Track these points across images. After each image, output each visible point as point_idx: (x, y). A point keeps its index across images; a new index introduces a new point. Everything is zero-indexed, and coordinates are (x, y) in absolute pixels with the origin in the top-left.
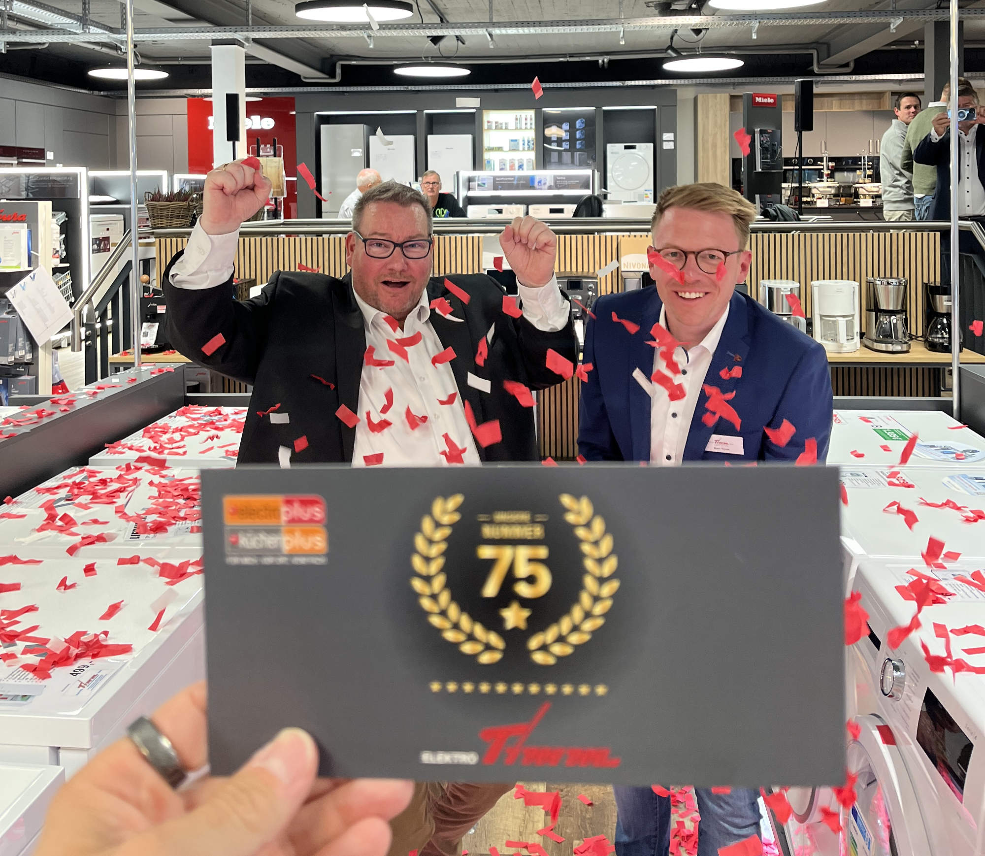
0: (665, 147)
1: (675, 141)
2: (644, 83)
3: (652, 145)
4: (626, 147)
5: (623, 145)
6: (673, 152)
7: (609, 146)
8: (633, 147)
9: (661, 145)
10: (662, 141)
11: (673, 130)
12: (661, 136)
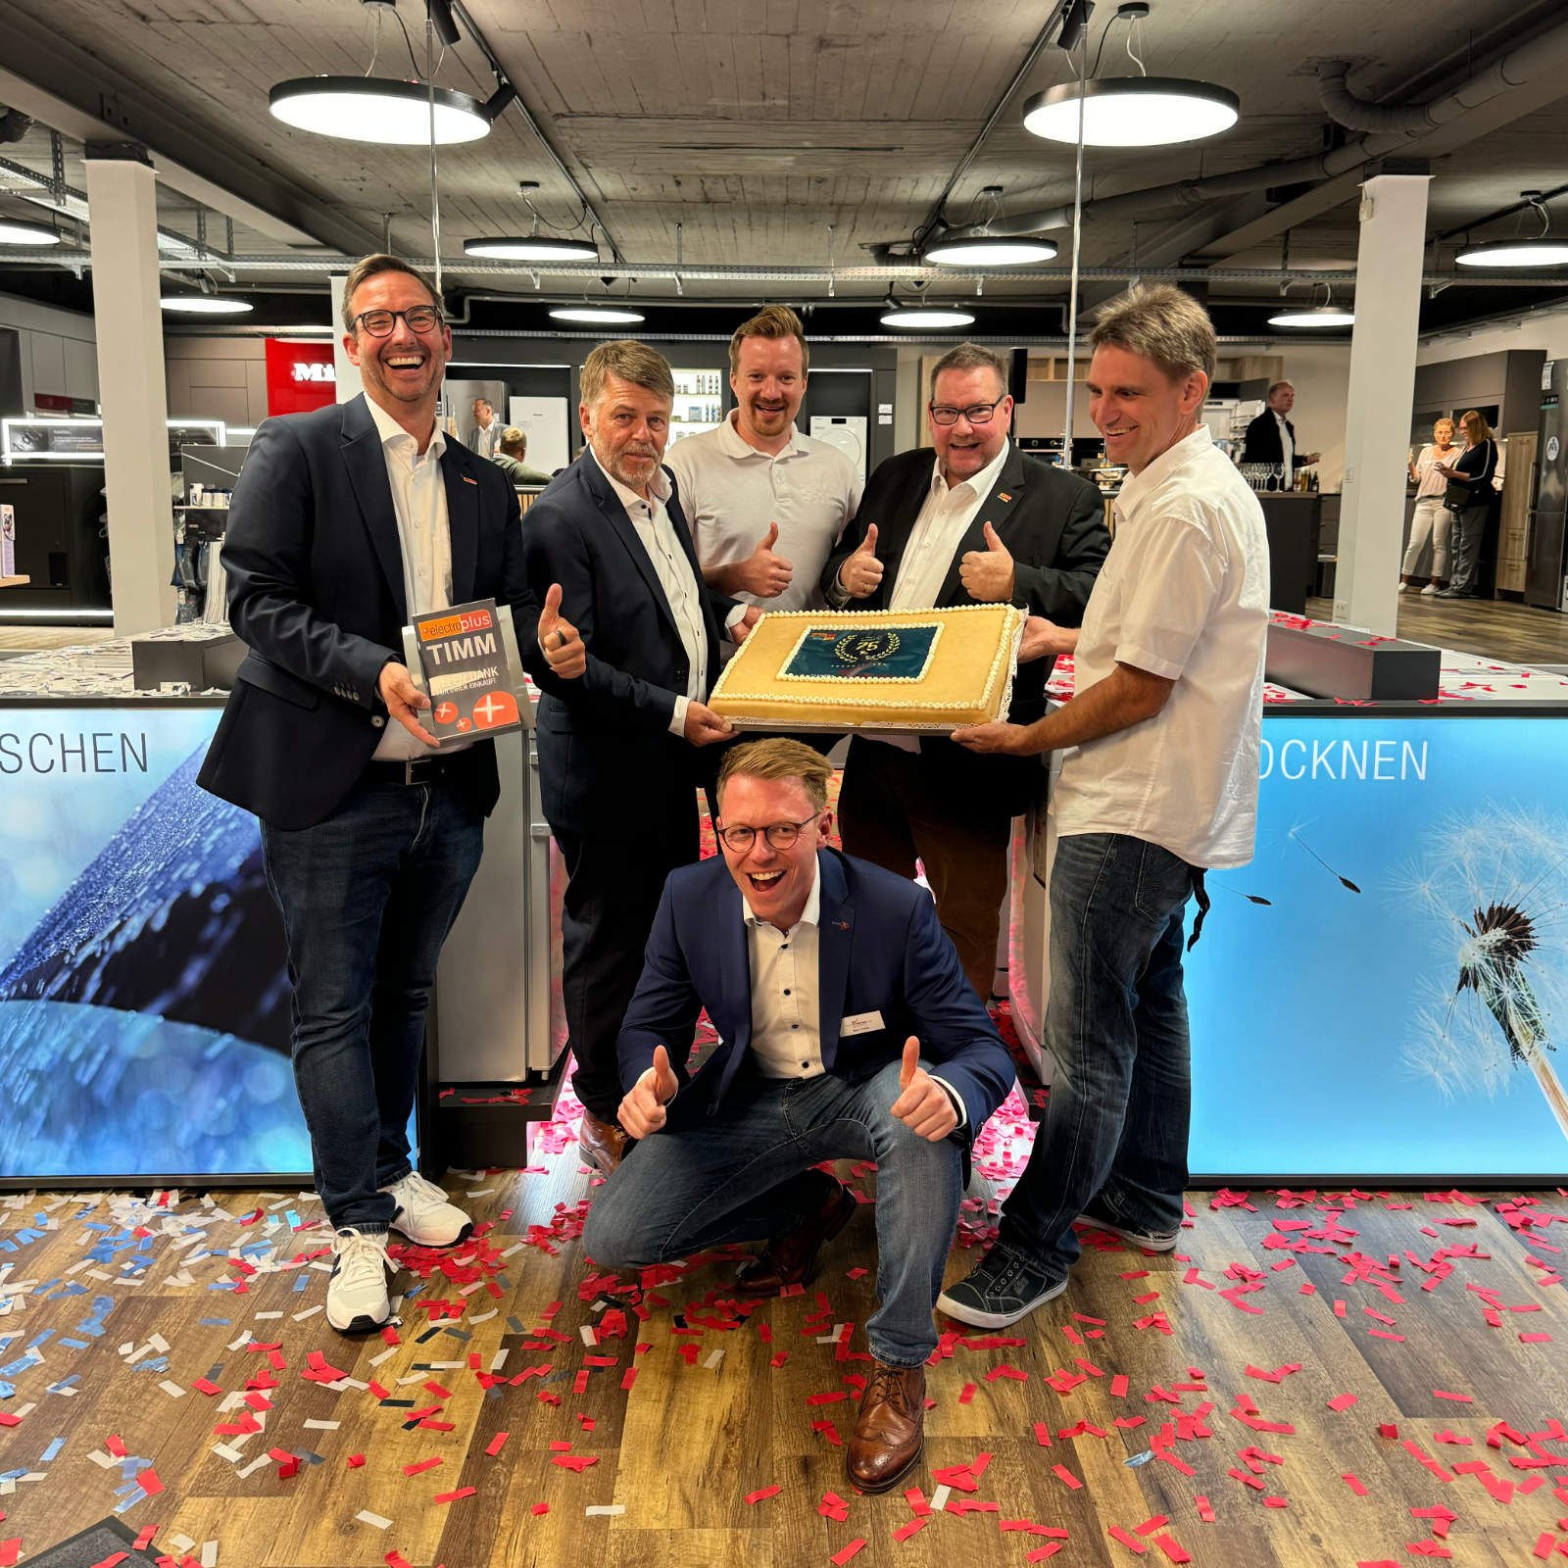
0: (880, 422)
1: (893, 415)
2: (858, 338)
3: (865, 419)
4: (834, 421)
5: (830, 418)
6: (891, 428)
7: (813, 418)
8: (843, 421)
9: (877, 420)
10: (878, 415)
11: (891, 400)
12: (877, 407)
